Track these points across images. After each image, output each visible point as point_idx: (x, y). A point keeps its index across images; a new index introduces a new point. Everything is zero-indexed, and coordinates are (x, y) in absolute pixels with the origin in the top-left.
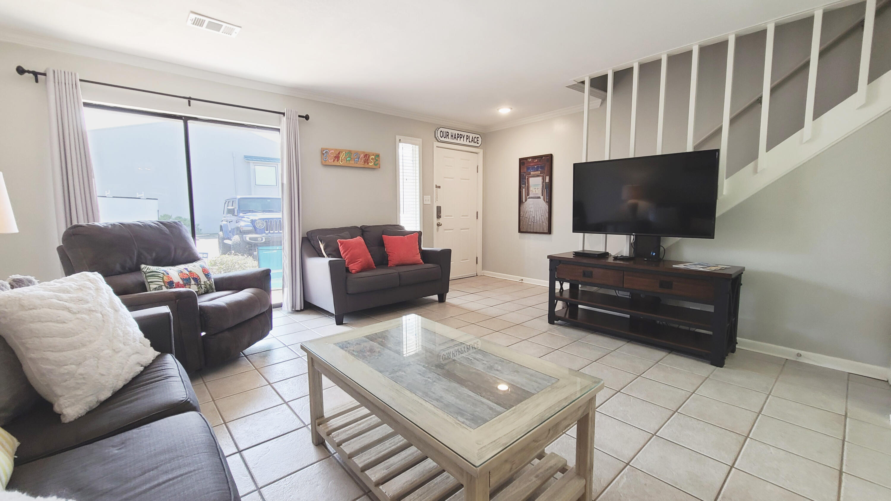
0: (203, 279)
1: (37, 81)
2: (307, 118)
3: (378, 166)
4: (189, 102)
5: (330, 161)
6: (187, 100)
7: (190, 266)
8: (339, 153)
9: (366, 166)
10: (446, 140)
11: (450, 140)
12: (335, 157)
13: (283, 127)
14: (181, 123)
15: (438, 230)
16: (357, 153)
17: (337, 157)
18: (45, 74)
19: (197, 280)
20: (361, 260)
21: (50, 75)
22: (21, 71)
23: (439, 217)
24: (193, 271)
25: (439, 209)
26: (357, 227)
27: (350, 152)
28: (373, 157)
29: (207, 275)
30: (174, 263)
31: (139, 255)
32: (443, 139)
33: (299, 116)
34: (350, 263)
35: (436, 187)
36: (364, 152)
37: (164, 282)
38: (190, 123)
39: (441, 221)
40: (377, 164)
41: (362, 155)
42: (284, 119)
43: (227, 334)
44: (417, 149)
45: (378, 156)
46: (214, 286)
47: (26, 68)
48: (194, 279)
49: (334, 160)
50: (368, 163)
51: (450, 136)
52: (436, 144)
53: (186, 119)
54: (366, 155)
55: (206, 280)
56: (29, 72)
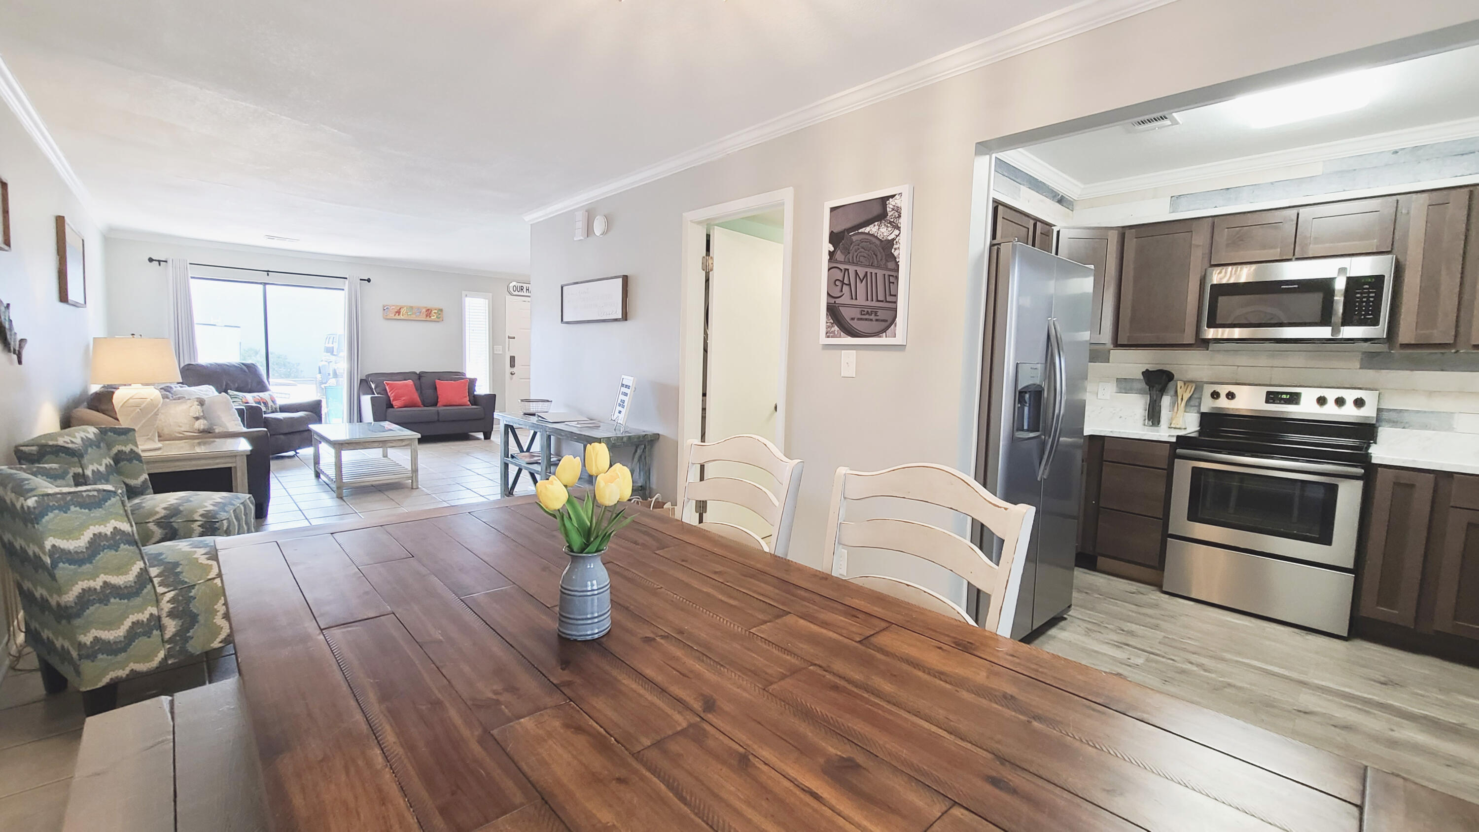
0: (270, 403)
1: (160, 264)
2: (369, 280)
3: (441, 319)
4: (268, 275)
5: (392, 316)
6: (266, 273)
7: (261, 394)
8: (400, 309)
9: (428, 319)
10: (522, 294)
11: (525, 294)
12: (396, 312)
13: (346, 288)
14: (261, 286)
15: (511, 379)
16: (418, 308)
17: (399, 312)
18: (166, 261)
19: (266, 404)
20: (404, 398)
21: (170, 262)
22: (151, 260)
23: (512, 365)
24: (263, 397)
25: (512, 359)
26: (415, 373)
27: (412, 307)
28: (436, 311)
29: (273, 402)
30: (250, 392)
31: (227, 385)
32: (516, 293)
33: (361, 280)
34: (393, 400)
35: (509, 337)
36: (426, 307)
37: (242, 402)
38: (267, 286)
39: (514, 370)
40: (439, 318)
41: (424, 310)
42: (347, 281)
43: (282, 437)
44: (487, 303)
45: (441, 310)
46: (278, 410)
47: (154, 259)
48: (263, 402)
49: (395, 315)
50: (430, 317)
51: (525, 290)
52: (508, 297)
53: (265, 284)
54: (428, 310)
55: (272, 404)
56: (156, 260)
